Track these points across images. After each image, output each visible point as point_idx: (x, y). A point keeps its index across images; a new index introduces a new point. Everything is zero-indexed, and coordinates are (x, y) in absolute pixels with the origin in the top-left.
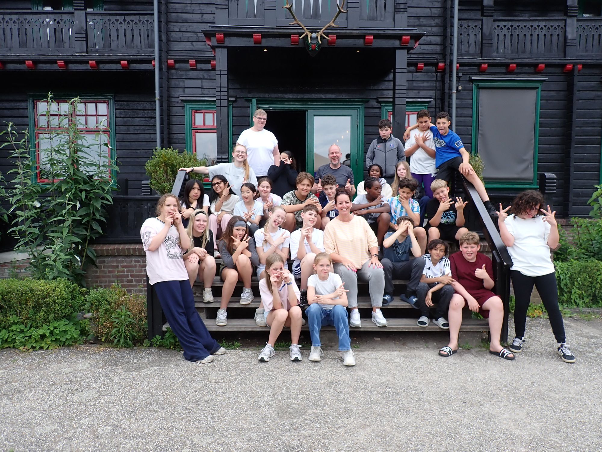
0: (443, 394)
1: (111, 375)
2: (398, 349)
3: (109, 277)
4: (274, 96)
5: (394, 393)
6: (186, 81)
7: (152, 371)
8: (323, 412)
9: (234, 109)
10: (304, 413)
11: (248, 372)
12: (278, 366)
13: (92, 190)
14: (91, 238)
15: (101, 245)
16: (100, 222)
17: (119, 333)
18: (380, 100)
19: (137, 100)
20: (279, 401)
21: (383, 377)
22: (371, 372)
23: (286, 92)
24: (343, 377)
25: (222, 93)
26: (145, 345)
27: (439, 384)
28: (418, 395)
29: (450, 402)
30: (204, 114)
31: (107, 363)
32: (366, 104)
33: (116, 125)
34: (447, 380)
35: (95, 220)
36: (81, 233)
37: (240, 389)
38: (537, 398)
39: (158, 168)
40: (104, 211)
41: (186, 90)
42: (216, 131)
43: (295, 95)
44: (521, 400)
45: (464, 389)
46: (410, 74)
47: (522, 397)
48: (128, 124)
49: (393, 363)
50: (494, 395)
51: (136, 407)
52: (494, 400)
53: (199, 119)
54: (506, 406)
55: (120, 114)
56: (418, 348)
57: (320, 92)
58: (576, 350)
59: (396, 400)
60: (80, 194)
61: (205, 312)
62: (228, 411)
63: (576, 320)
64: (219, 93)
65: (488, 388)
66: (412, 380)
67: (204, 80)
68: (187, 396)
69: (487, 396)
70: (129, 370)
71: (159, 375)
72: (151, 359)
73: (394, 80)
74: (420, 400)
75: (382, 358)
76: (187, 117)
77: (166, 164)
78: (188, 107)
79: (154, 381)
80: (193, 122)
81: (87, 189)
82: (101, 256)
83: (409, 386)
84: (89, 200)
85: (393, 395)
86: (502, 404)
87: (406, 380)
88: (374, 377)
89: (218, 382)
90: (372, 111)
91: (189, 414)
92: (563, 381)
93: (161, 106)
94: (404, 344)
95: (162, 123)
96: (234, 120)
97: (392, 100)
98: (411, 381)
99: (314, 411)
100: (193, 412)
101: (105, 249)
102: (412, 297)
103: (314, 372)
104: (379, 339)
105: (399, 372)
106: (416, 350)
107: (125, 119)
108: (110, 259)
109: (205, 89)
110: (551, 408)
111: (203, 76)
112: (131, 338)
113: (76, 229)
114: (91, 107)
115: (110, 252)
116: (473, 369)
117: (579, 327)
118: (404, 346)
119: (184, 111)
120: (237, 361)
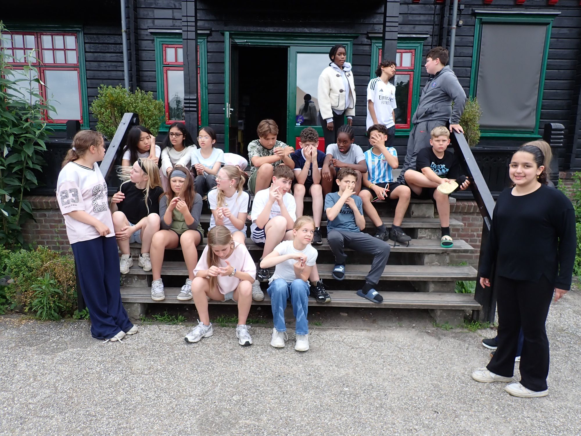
0: (411, 399)
1: (18, 360)
2: (367, 328)
3: (51, 232)
4: (253, 29)
5: (351, 394)
6: (156, 11)
7: (69, 355)
8: (257, 424)
9: (208, 43)
10: (233, 425)
11: (182, 359)
12: (221, 350)
13: (22, 134)
14: (25, 189)
16: (34, 171)
17: (41, 303)
18: (370, 35)
19: (108, 33)
20: (207, 404)
21: (342, 370)
22: (330, 362)
23: (266, 25)
24: (295, 368)
25: (189, 24)
26: (74, 317)
27: (408, 382)
28: (380, 400)
29: (418, 411)
30: (176, 48)
31: (22, 342)
32: (355, 40)
33: (86, 61)
34: (419, 375)
35: (28, 168)
36: (12, 183)
37: (165, 384)
38: (527, 408)
39: (103, 110)
40: (40, 158)
41: (156, 21)
42: (182, 68)
43: (277, 28)
44: (506, 410)
45: (438, 391)
46: (406, 6)
47: (509, 405)
48: (99, 60)
49: (357, 348)
50: (473, 401)
51: (29, 409)
52: (473, 410)
53: (170, 54)
54: (488, 418)
55: (90, 48)
56: (390, 327)
57: (304, 25)
58: (574, 335)
59: (352, 406)
60: (7, 138)
62: (140, 420)
63: (574, 291)
64: (185, 24)
65: (467, 389)
66: (376, 373)
67: (175, 10)
68: (97, 394)
69: (465, 403)
70: (44, 352)
71: (75, 360)
72: (75, 337)
73: (385, 13)
74: (382, 407)
75: (345, 340)
76: (157, 52)
77: (113, 104)
78: (158, 41)
79: (65, 370)
80: (164, 58)
81: (16, 133)
82: (41, 209)
83: (371, 385)
84: (19, 145)
85: (349, 398)
86: (484, 415)
87: (368, 374)
88: (331, 368)
89: (142, 373)
90: (361, 48)
91: (90, 424)
92: (559, 381)
93: (128, 39)
94: (374, 321)
95: (129, 59)
96: (209, 57)
97: (381, 35)
98: (375, 376)
99: (247, 422)
100: (96, 420)
101: (44, 202)
102: (372, 290)
103: (262, 360)
104: (347, 314)
105: (362, 362)
106: (387, 329)
107: (96, 54)
108: (51, 213)
109: (177, 21)
110: (543, 425)
111: (175, 5)
112: (57, 310)
113: (7, 179)
114: (59, 40)
115: (50, 205)
116: (451, 359)
117: (577, 301)
118: (375, 324)
119: (154, 45)
120: (174, 342)
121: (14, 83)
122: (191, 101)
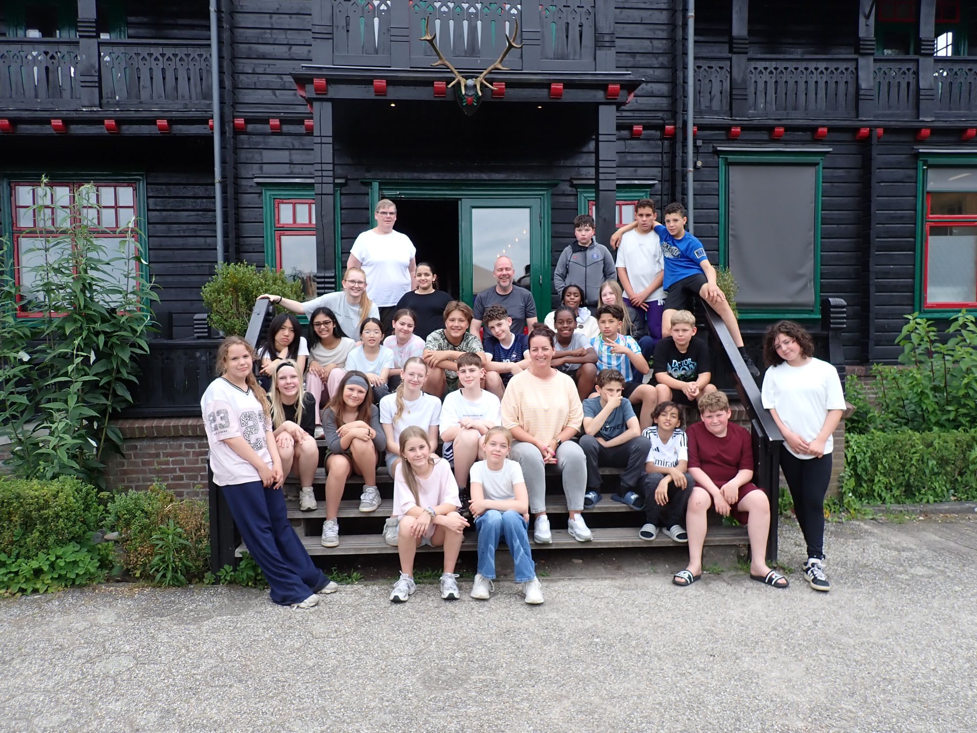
0: (680, 644)
1: (153, 631)
2: (611, 576)
3: (144, 472)
4: (407, 176)
5: (604, 644)
6: (265, 152)
7: (219, 623)
8: (494, 678)
9: (342, 197)
10: (465, 681)
11: (374, 619)
12: (422, 608)
13: (115, 332)
14: (114, 409)
15: (130, 421)
16: (129, 384)
17: (163, 562)
18: (575, 182)
19: (184, 181)
20: (425, 663)
21: (587, 621)
22: (569, 614)
23: (425, 170)
24: (526, 622)
25: (325, 173)
26: (206, 581)
27: (674, 629)
28: (641, 647)
29: (690, 656)
30: (294, 205)
31: (145, 612)
32: (554, 189)
33: (149, 223)
34: (686, 622)
35: (120, 380)
36: (96, 402)
37: (362, 647)
38: (822, 646)
39: (222, 296)
40: (134, 364)
41: (265, 166)
42: (314, 233)
43: (442, 174)
44: (797, 649)
45: (712, 636)
46: (622, 142)
47: (799, 645)
48: (169, 221)
49: (602, 598)
50: (757, 643)
51: (197, 680)
52: (757, 651)
53: (286, 214)
54: (775, 658)
55: (156, 204)
56: (641, 573)
57: (480, 170)
58: (880, 570)
59: (608, 655)
60: (95, 338)
61: (302, 525)
62: (346, 682)
63: (882, 523)
64: (320, 173)
65: (748, 632)
66: (632, 623)
67: (293, 152)
68: (278, 660)
69: (746, 645)
70: (181, 621)
71: (231, 628)
72: (217, 604)
73: (597, 152)
74: (645, 655)
75: (585, 591)
76: (267, 210)
77: (236, 289)
78: (268, 194)
79: (225, 639)
80: (277, 218)
81: (108, 330)
82: (131, 438)
83: (627, 634)
84: (110, 348)
85: (602, 648)
86: (768, 657)
87: (622, 624)
88: (573, 621)
89: (328, 637)
90: (563, 199)
91: (284, 689)
92: (860, 618)
93: (224, 191)
94: (619, 568)
95: (225, 220)
96: (343, 215)
97: (593, 182)
98: (631, 625)
99: (481, 677)
100: (289, 685)
101: (138, 427)
102: (629, 494)
103: (480, 616)
104: (581, 561)
105: (612, 612)
106: (638, 577)
107: (164, 213)
108: (145, 443)
109: (296, 166)
110: (841, 660)
111: (293, 144)
112: (184, 571)
113: (90, 395)
114: (107, 194)
115: (145, 431)
116: (725, 604)
117: (885, 535)
118: (620, 572)
119: (262, 200)
120: (356, 603)
121: (108, 264)
122: (326, 280)
